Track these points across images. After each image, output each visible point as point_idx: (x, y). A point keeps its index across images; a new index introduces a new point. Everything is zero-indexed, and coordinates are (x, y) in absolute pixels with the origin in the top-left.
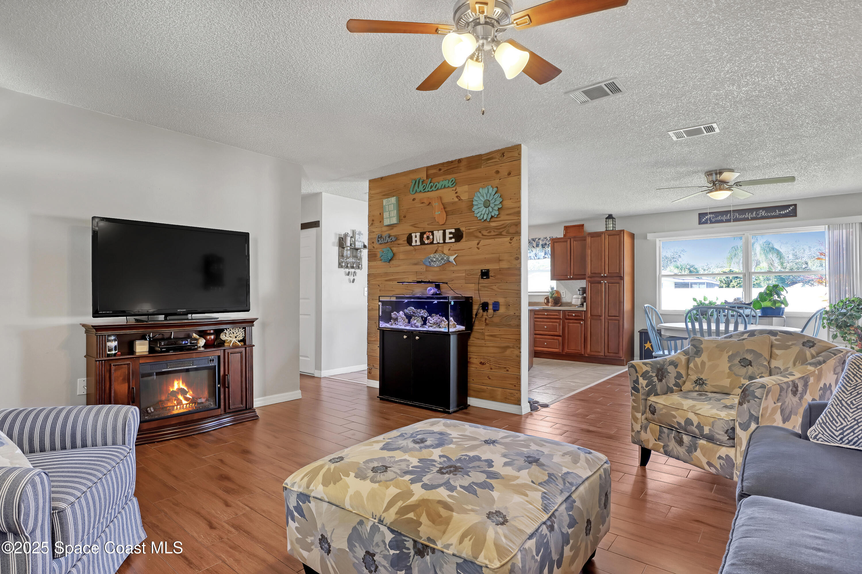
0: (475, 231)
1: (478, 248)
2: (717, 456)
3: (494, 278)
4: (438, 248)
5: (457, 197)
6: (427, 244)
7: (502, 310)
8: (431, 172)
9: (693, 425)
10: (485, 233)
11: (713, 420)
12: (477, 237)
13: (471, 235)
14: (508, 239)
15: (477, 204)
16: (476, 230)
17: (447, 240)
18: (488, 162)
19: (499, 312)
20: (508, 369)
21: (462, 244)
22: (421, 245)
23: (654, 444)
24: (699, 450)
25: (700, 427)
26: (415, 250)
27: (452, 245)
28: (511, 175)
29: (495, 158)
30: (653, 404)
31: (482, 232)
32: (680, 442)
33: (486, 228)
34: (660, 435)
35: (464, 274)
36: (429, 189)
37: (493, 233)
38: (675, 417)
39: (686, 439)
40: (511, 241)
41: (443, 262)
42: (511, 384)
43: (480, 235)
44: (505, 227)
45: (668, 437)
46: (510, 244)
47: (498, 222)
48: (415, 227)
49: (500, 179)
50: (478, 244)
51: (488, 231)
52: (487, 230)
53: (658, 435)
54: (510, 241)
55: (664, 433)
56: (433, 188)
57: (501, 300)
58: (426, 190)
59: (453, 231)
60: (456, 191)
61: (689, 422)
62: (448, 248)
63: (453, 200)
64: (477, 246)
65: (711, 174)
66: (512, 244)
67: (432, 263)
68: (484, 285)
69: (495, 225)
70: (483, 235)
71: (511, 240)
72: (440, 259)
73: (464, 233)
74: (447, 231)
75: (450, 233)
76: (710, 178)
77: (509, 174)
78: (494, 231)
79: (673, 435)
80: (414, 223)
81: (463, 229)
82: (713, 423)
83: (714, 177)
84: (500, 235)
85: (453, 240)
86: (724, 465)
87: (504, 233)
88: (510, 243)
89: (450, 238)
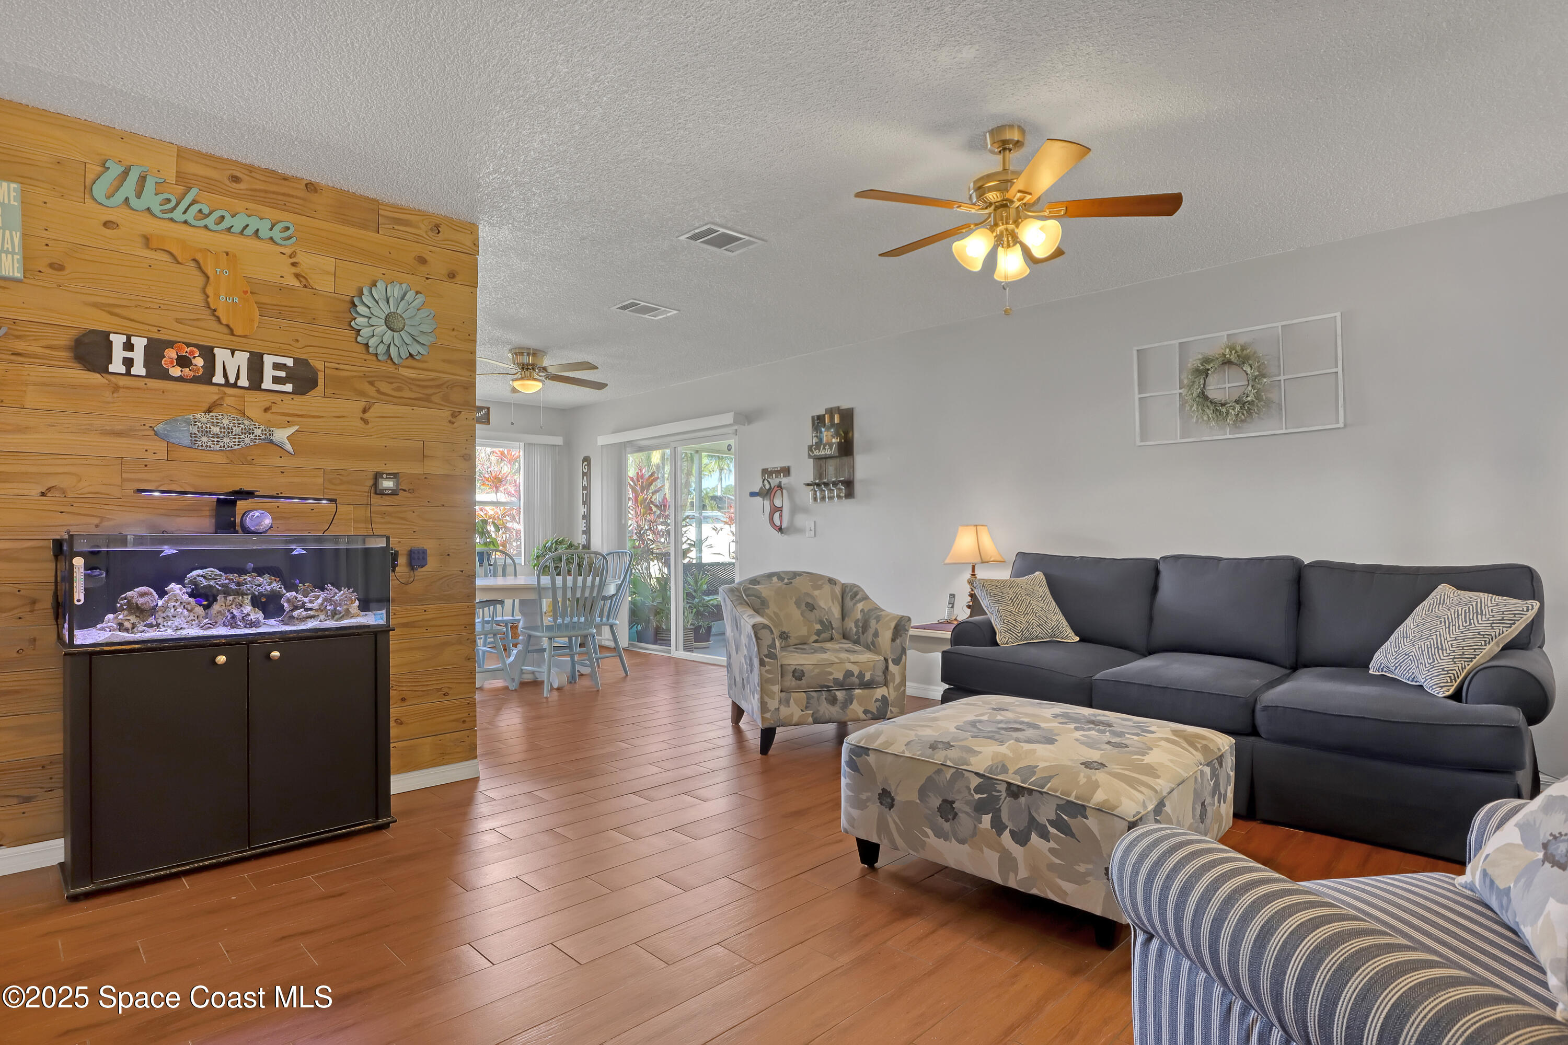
0: (355, 377)
1: (366, 422)
2: (874, 699)
3: (409, 495)
4: (222, 398)
5: (297, 276)
6: (180, 379)
7: (432, 563)
8: (192, 168)
9: (853, 675)
10: (384, 387)
11: (872, 664)
12: (362, 394)
13: (341, 386)
14: (447, 414)
15: (370, 315)
16: (360, 377)
17: (267, 384)
18: (396, 227)
19: (423, 569)
20: (446, 690)
21: (313, 401)
22: (149, 375)
23: (801, 716)
24: (855, 702)
25: (861, 675)
26: (116, 388)
27: (277, 397)
28: (453, 280)
29: (417, 227)
30: (797, 667)
31: (377, 384)
32: (833, 701)
33: (389, 379)
34: (807, 703)
35: (321, 480)
36: (190, 216)
37: (407, 394)
38: (831, 674)
39: (840, 695)
40: (453, 420)
41: (247, 440)
42: (453, 721)
43: (371, 391)
44: (439, 386)
45: (818, 700)
46: (449, 425)
47: (421, 372)
48: (112, 314)
49: (427, 279)
50: (365, 411)
51: (395, 385)
52: (392, 383)
53: (805, 703)
54: (450, 418)
55: (813, 697)
56: (210, 221)
57: (429, 545)
58: (178, 215)
59: (290, 362)
60: (293, 260)
61: (849, 674)
62: (267, 404)
63: (282, 281)
64: (361, 415)
65: (522, 354)
66: (455, 424)
67: (205, 439)
68: (383, 509)
69: (409, 375)
70: (378, 391)
71: (454, 415)
72: (237, 430)
73: (321, 376)
74: (268, 360)
75: (277, 366)
76: (520, 359)
77: (452, 276)
78: (411, 390)
79: (824, 696)
80: (111, 301)
81: (318, 364)
82: (874, 666)
83: (525, 359)
84: (426, 400)
85: (289, 387)
86: (880, 706)
87: (435, 399)
88: (451, 422)
89: (276, 380)
